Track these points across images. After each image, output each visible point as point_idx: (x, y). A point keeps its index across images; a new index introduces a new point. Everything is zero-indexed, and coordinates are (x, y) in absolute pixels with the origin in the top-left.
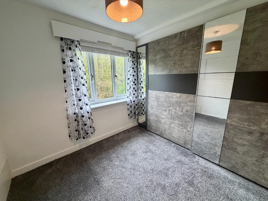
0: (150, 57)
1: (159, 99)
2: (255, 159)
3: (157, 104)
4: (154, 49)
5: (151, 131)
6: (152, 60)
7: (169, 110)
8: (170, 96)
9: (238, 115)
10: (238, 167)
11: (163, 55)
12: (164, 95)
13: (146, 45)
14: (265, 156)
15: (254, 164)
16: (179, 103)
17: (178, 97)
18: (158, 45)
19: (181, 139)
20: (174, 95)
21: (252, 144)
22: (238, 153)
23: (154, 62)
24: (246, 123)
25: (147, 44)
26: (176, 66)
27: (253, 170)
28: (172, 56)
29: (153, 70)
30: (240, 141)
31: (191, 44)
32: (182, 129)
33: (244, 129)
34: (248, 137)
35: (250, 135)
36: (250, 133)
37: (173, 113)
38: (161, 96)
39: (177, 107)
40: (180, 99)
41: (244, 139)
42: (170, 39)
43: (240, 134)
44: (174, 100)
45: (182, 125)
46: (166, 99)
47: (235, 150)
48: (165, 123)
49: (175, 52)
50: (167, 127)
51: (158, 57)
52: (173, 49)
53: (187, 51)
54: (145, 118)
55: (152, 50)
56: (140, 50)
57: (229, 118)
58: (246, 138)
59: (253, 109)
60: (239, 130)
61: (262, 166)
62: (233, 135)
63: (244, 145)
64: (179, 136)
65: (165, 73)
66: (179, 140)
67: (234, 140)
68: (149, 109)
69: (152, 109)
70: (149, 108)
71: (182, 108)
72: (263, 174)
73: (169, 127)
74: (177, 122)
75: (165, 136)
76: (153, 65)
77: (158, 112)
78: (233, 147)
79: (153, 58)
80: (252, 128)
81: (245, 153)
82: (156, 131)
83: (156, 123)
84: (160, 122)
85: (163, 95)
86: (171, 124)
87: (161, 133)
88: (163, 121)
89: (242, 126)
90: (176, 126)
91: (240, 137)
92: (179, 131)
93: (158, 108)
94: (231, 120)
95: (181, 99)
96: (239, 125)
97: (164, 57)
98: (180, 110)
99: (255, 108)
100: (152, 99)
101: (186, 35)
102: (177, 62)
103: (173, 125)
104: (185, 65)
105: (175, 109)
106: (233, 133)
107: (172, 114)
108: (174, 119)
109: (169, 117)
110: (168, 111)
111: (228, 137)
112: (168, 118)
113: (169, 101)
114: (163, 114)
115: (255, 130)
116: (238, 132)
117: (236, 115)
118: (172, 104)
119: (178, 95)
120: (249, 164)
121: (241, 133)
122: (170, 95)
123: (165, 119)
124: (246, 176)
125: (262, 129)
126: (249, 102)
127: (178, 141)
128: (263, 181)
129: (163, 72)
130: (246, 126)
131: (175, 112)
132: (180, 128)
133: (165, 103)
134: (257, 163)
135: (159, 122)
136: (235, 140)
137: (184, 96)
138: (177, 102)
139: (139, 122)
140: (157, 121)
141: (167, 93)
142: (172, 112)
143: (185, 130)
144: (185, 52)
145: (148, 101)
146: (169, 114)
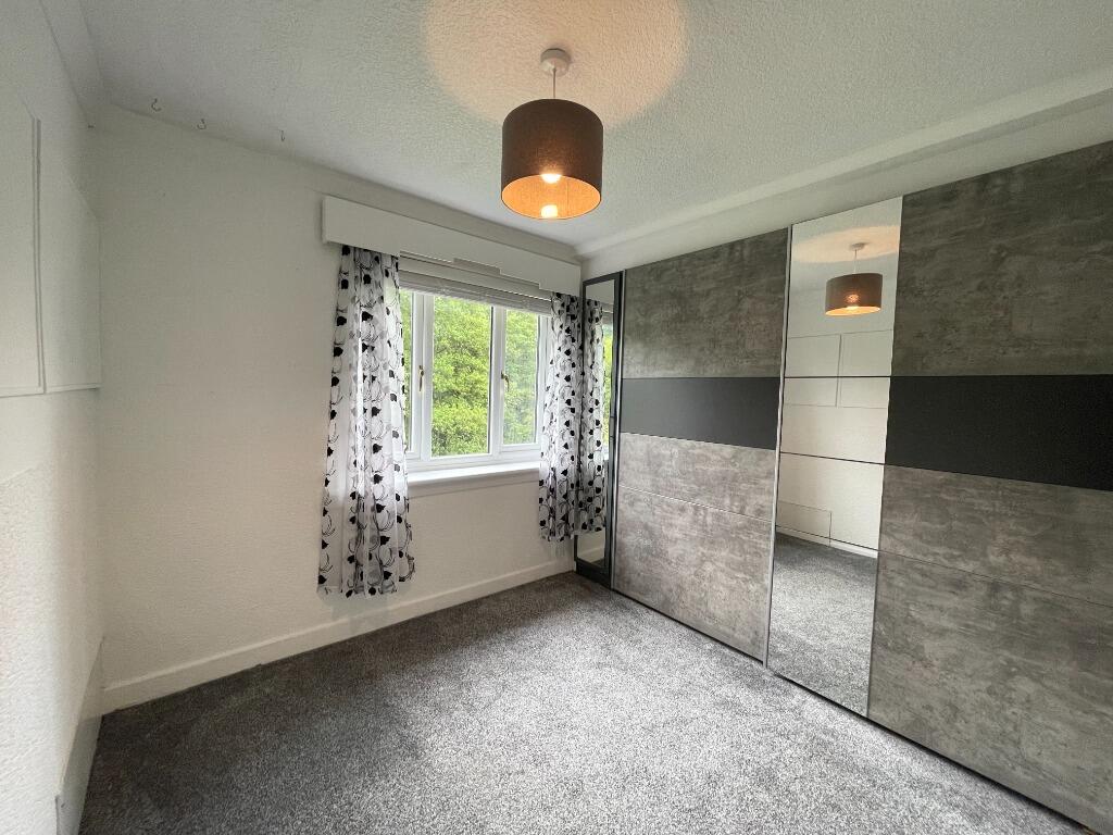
0: (630, 316)
1: (659, 465)
2: (984, 685)
3: (653, 485)
4: (645, 291)
5: (625, 592)
6: (638, 325)
7: (696, 508)
8: (699, 456)
9: (913, 521)
10: (932, 723)
11: (675, 311)
12: (675, 450)
13: (619, 277)
14: (1014, 669)
15: (984, 705)
16: (729, 483)
17: (725, 459)
18: (658, 278)
19: (739, 625)
20: (713, 452)
21: (967, 626)
22: (928, 665)
23: (644, 334)
24: (941, 550)
25: (621, 273)
26: (717, 351)
27: (982, 730)
28: (705, 316)
29: (639, 363)
30: (929, 618)
31: (764, 281)
32: (745, 581)
33: (938, 570)
34: (952, 601)
35: (958, 592)
36: (959, 585)
37: (709, 520)
38: (668, 453)
39: (723, 496)
40: (734, 465)
41: (941, 609)
42: (696, 262)
43: (927, 590)
44: (712, 469)
45: (742, 567)
46: (684, 468)
47: (917, 655)
48: (680, 558)
49: (714, 302)
50: (687, 573)
51: (656, 318)
52: (708, 293)
53: (754, 303)
54: (603, 547)
55: (637, 295)
56: (593, 293)
57: (886, 533)
58: (946, 604)
59: (952, 499)
60: (924, 575)
61: (1008, 713)
62: (904, 595)
63: (942, 633)
64: (733, 609)
65: (680, 371)
66: (734, 629)
67: (909, 615)
68: (621, 506)
69: (632, 504)
70: (620, 499)
71: (742, 499)
72: (1017, 743)
73: (696, 574)
74: (723, 554)
75: (678, 615)
76: (639, 346)
77: (654, 514)
78: (909, 640)
79: (641, 320)
80: (962, 566)
81: (952, 664)
82: (646, 591)
83: (647, 559)
84: (661, 554)
85: (673, 450)
86: (703, 561)
87: (667, 601)
88: (673, 551)
89: (931, 559)
90: (723, 571)
91: (928, 600)
92: (732, 590)
93: (656, 501)
94: (895, 538)
95: (738, 465)
96: (919, 557)
97: (678, 319)
98: (735, 509)
99: (963, 495)
100: (633, 464)
101: (746, 252)
102: (720, 337)
103: (709, 568)
104: (749, 347)
105: (718, 505)
106: (902, 589)
107: (705, 524)
108: (712, 543)
109: (695, 534)
110: (690, 512)
111: (888, 601)
112: (691, 539)
113: (695, 473)
114: (673, 522)
115: (970, 574)
116: (918, 584)
117: (907, 522)
118: (706, 486)
119: (728, 450)
120: (967, 707)
121: (930, 587)
122: (697, 451)
123: (680, 546)
124: (965, 758)
125: (993, 569)
126: (941, 476)
127: (728, 631)
128: (1019, 772)
129: (673, 369)
130: (943, 560)
131: (718, 517)
132: (737, 578)
133: (679, 482)
134: (992, 701)
135: (657, 556)
136: (913, 613)
137: (749, 454)
138: (724, 478)
139: (579, 555)
140: (648, 550)
141: (686, 443)
142: (705, 517)
143: (753, 587)
144: (747, 304)
145: (620, 474)
146: (695, 522)
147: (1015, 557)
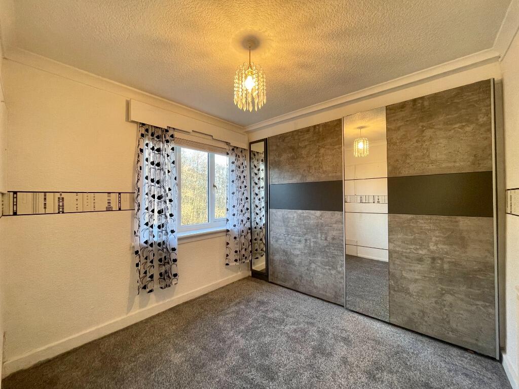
0: (270, 158)
1: (289, 222)
2: (434, 300)
3: (286, 231)
4: (277, 146)
5: (275, 282)
6: (275, 161)
7: (306, 240)
9: (401, 236)
10: (416, 320)
11: (292, 155)
12: (295, 215)
13: (265, 140)
14: (444, 292)
15: (434, 308)
16: (320, 227)
17: (318, 217)
18: (283, 141)
19: (328, 290)
21: (425, 276)
23: (277, 165)
24: (412, 247)
25: (267, 139)
26: (311, 171)
28: (305, 156)
29: (277, 178)
30: (410, 276)
31: (329, 141)
32: (329, 270)
33: (411, 255)
34: (419, 267)
35: (420, 263)
36: (420, 260)
37: (312, 244)
38: (292, 216)
39: (318, 233)
40: (321, 219)
41: (414, 271)
42: (299, 134)
43: (408, 264)
44: (312, 222)
45: (327, 264)
46: (300, 222)
47: (407, 291)
48: (300, 263)
49: (308, 150)
50: (303, 270)
51: (284, 157)
52: (305, 146)
53: (325, 151)
54: (264, 263)
55: (274, 148)
56: (254, 148)
57: (391, 242)
58: (416, 268)
59: (415, 225)
60: (407, 258)
61: (444, 310)
62: (400, 267)
63: (416, 281)
64: (325, 283)
65: (295, 181)
66: (326, 292)
67: (403, 275)
68: (272, 242)
69: (277, 241)
70: (271, 239)
71: (326, 234)
73: (308, 270)
74: (319, 259)
75: (301, 289)
76: (276, 170)
77: (287, 245)
78: (403, 286)
79: (277, 159)
80: (421, 252)
82: (285, 281)
83: (285, 265)
84: (291, 263)
86: (310, 263)
87: (295, 283)
88: (297, 260)
89: (408, 251)
90: (319, 266)
91: (409, 268)
92: (324, 274)
93: (287, 238)
94: (395, 244)
96: (404, 250)
97: (293, 158)
98: (323, 239)
99: (418, 223)
100: (276, 223)
102: (312, 165)
103: (313, 266)
104: (324, 169)
105: (315, 237)
106: (399, 265)
107: (310, 247)
108: (314, 254)
109: (306, 251)
110: (303, 242)
111: (393, 271)
112: (304, 254)
113: (305, 225)
114: (296, 247)
115: (424, 255)
116: (405, 262)
117: (398, 237)
118: (309, 230)
119: (318, 213)
120: (428, 311)
121: (410, 263)
122: (305, 215)
123: (300, 257)
124: (429, 332)
125: (432, 252)
126: (410, 216)
127: (324, 293)
129: (292, 179)
130: (414, 251)
131: (315, 243)
132: (326, 269)
133: (298, 229)
134: (438, 307)
135: (289, 264)
137: (328, 214)
138: (317, 226)
140: (285, 261)
141: (300, 211)
142: (310, 243)
143: (333, 272)
144: (322, 151)
145: (271, 228)
146: (306, 246)
147: (440, 246)
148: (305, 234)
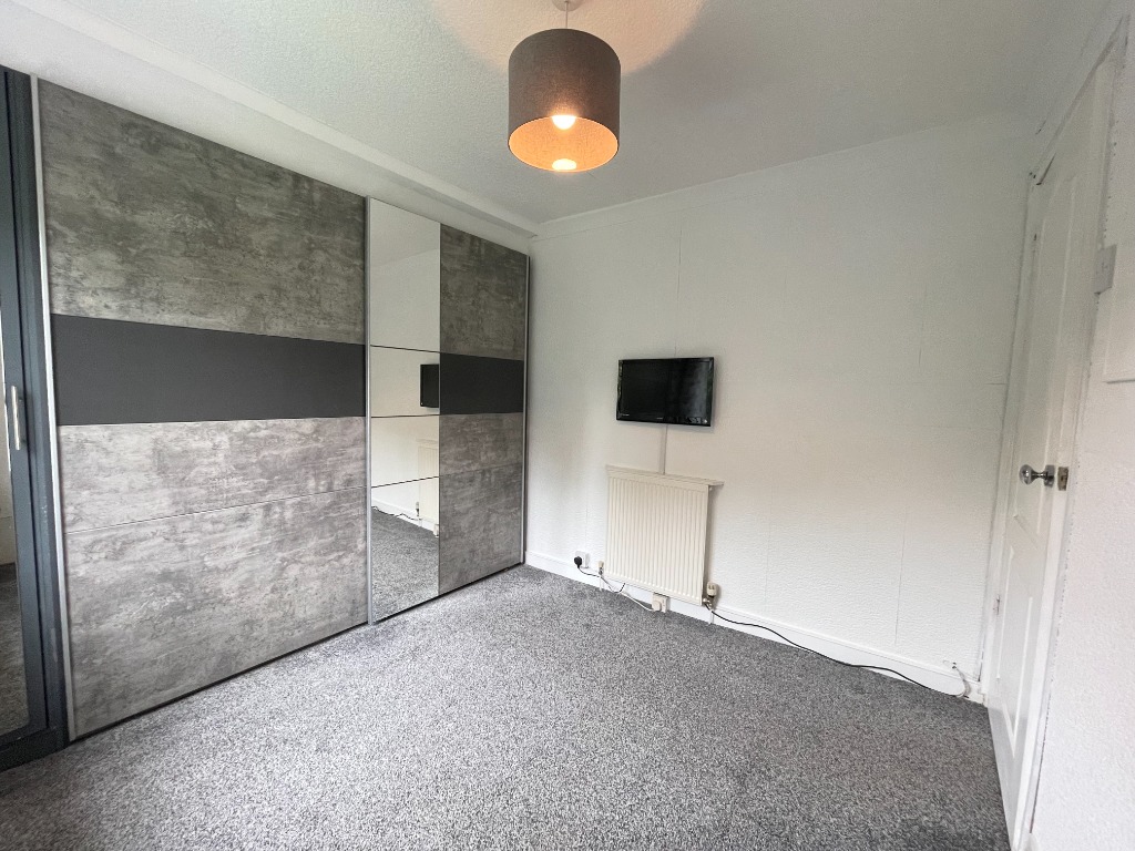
1: (191, 468)
12: (222, 438)
17: (306, 436)
19: (336, 608)
31: (339, 239)
32: (339, 558)
37: (288, 514)
38: (207, 445)
45: (334, 546)
46: (242, 460)
48: (243, 590)
49: (275, 239)
52: (263, 222)
66: (330, 617)
68: (80, 571)
69: (118, 553)
70: (75, 558)
71: (329, 475)
73: (273, 590)
84: (212, 599)
85: (217, 439)
86: (283, 569)
87: (225, 658)
90: (311, 564)
92: (324, 578)
93: (184, 527)
95: (321, 439)
98: (321, 489)
101: (317, 197)
102: (287, 286)
103: (293, 572)
105: (300, 491)
107: (282, 522)
108: (295, 539)
109: (267, 541)
110: (257, 514)
112: (262, 550)
113: (262, 464)
118: (276, 475)
119: (307, 425)
127: (326, 623)
131: (301, 506)
132: (329, 561)
137: (334, 425)
138: (305, 458)
141: (243, 425)
143: (347, 560)
148: (262, 494)
